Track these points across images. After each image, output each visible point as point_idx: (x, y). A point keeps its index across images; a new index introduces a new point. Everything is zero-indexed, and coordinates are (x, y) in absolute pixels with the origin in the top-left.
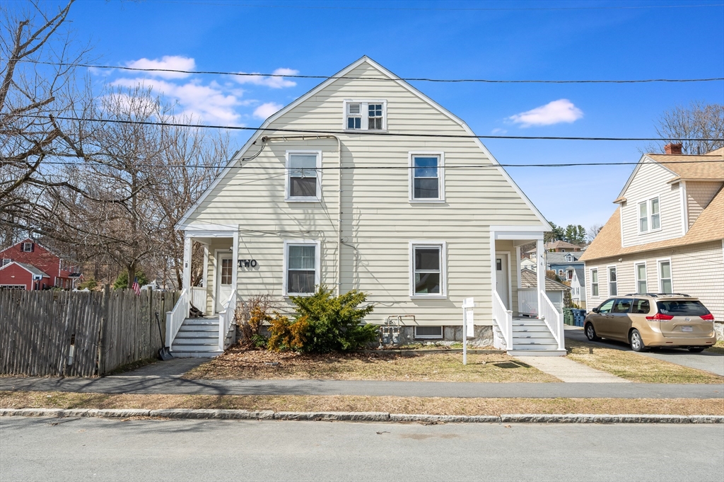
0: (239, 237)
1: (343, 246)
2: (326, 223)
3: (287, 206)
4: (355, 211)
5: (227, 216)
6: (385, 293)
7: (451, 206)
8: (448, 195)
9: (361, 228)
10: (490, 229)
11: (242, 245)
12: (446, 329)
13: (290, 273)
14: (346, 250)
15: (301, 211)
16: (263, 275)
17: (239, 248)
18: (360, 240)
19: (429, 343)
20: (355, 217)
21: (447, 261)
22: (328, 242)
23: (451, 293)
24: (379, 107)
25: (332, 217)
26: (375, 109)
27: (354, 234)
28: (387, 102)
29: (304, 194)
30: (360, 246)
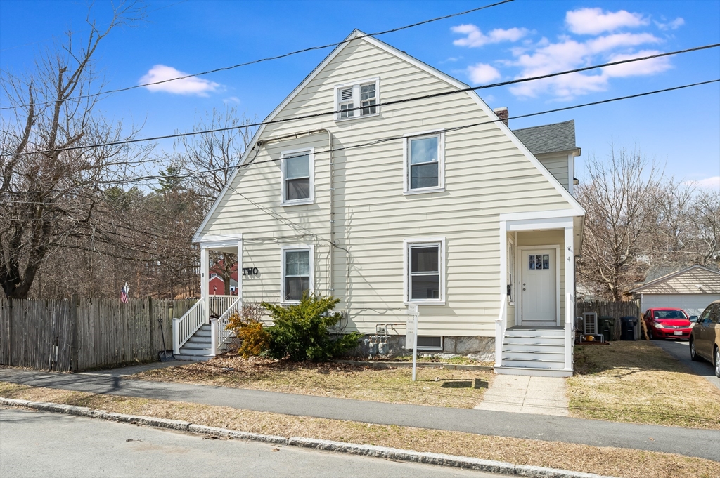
0: (243, 245)
1: (336, 249)
2: (320, 224)
3: (283, 210)
4: (347, 210)
5: (233, 226)
6: (378, 299)
7: (453, 194)
8: (449, 181)
9: (353, 229)
10: (501, 218)
11: (246, 254)
12: (446, 340)
13: (288, 280)
14: (338, 253)
15: (296, 215)
16: (264, 282)
17: (243, 257)
18: (352, 242)
19: (425, 355)
20: (347, 217)
21: (447, 260)
22: (321, 246)
23: (450, 298)
24: (373, 86)
25: (322, 219)
26: (368, 89)
27: (346, 235)
28: (380, 80)
29: (300, 197)
30: (353, 248)
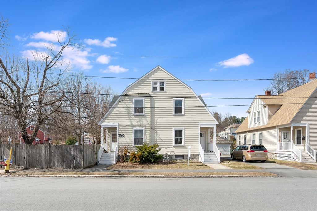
0: (119, 127)
1: (152, 130)
2: (146, 122)
3: (134, 117)
4: (155, 118)
5: (114, 120)
6: (165, 144)
7: (186, 116)
8: (185, 112)
9: (157, 124)
10: (199, 123)
11: (120, 130)
12: (184, 156)
13: (135, 139)
14: (153, 131)
15: (138, 118)
16: (126, 139)
17: (119, 131)
18: (157, 128)
19: (179, 160)
20: (155, 120)
21: (185, 134)
22: (147, 128)
23: (186, 144)
24: (163, 83)
25: (148, 120)
26: (162, 84)
27: (155, 126)
28: (166, 82)
29: (139, 113)
30: (157, 130)
